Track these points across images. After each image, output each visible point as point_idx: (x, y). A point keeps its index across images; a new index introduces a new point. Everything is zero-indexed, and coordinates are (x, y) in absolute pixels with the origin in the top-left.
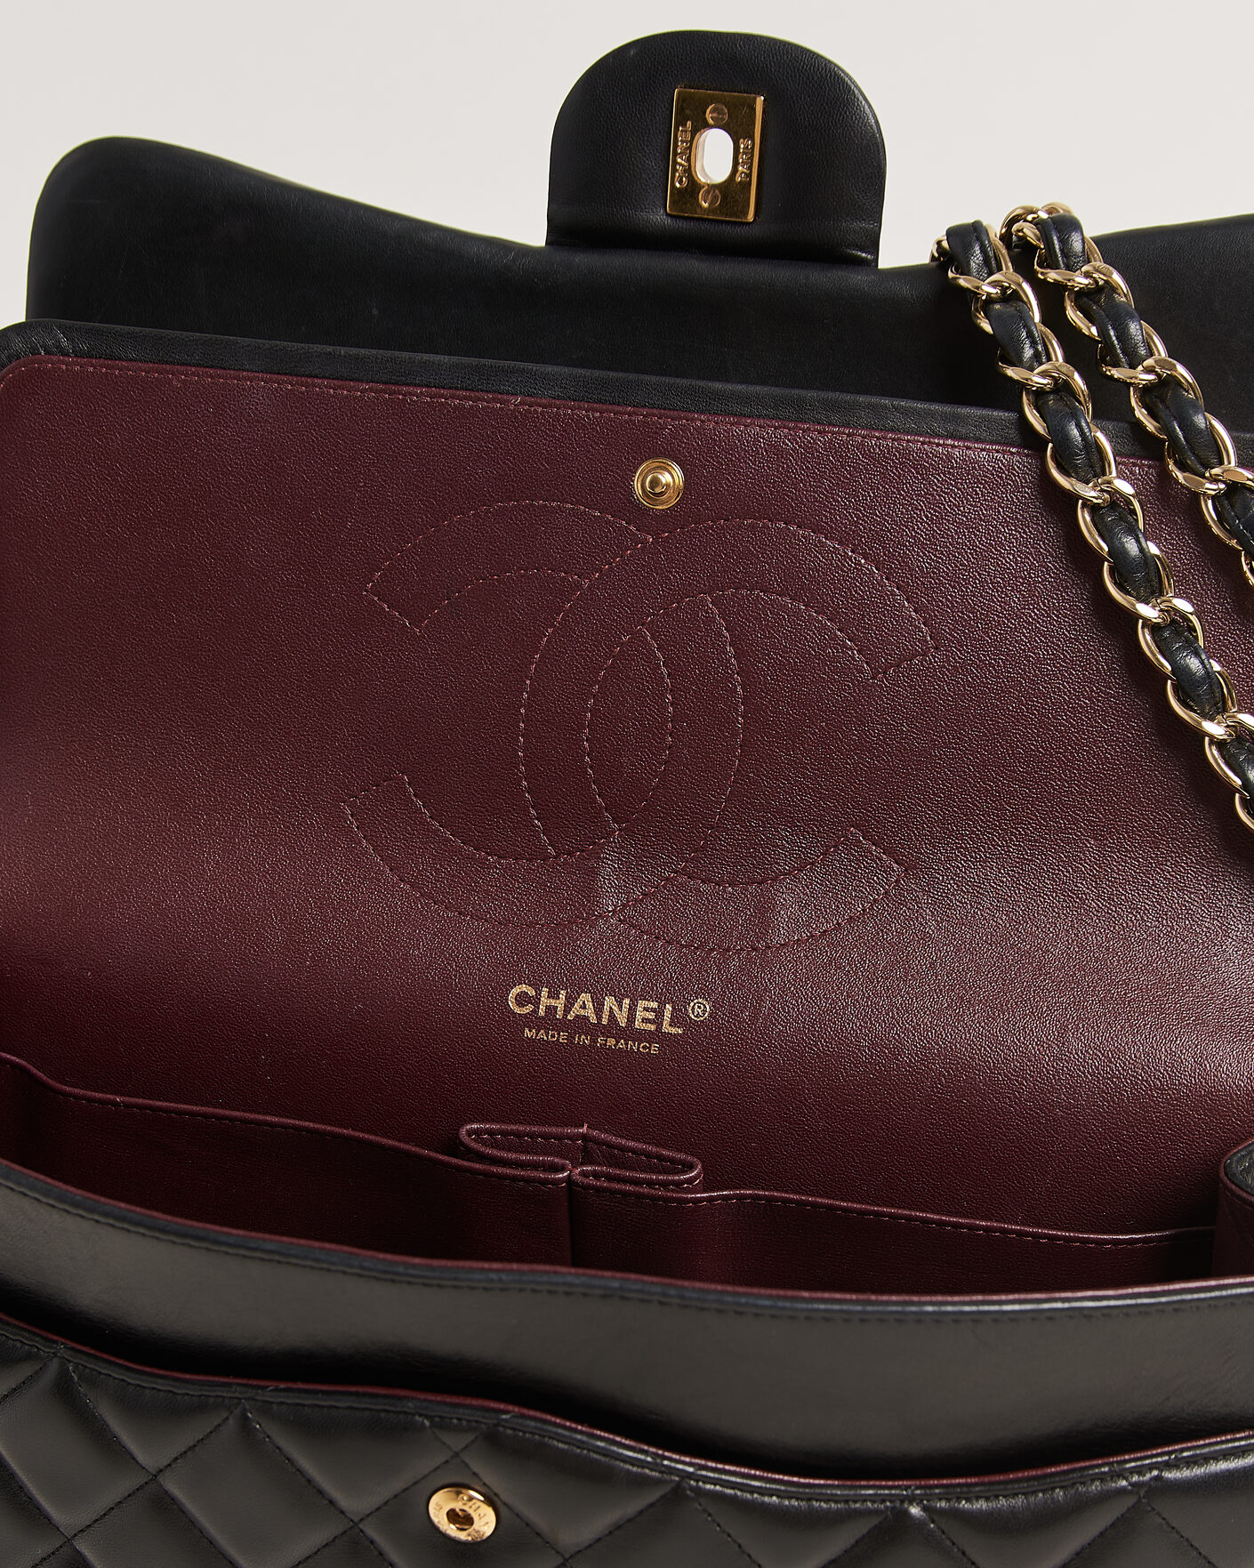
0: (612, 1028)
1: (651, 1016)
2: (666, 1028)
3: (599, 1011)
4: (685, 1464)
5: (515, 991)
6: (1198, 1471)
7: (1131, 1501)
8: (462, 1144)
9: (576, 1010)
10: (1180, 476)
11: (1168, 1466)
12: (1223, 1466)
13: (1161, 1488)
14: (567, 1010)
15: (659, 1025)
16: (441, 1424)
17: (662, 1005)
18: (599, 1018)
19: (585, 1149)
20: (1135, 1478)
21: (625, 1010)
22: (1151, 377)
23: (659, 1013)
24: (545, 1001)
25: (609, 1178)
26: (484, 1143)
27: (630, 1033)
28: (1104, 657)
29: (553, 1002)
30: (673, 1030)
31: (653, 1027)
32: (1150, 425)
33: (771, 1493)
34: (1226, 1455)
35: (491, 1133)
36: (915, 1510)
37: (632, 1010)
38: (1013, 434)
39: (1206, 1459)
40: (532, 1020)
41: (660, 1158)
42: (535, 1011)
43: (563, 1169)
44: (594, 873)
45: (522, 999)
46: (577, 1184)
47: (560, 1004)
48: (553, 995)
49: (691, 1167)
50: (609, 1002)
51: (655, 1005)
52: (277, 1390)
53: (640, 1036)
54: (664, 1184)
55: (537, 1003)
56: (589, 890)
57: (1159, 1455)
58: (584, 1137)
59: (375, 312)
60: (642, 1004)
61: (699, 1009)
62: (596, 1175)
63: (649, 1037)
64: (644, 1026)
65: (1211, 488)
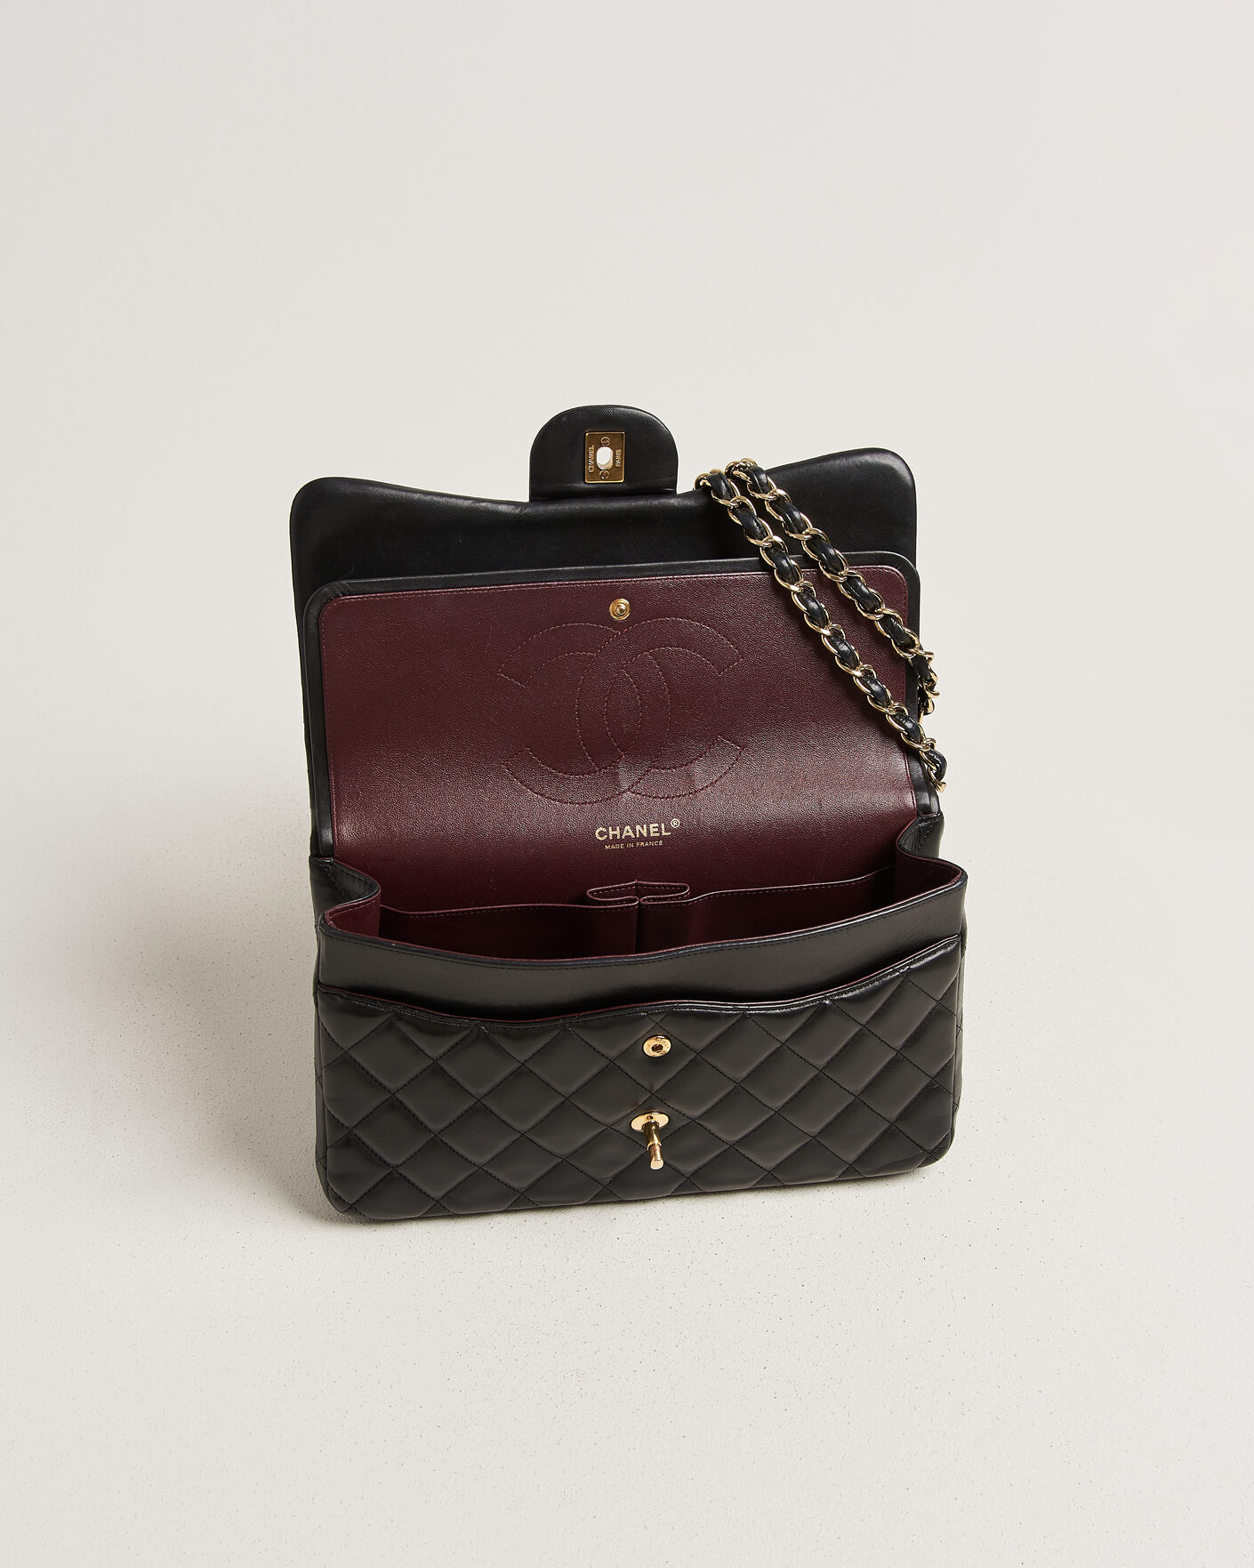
0: (642, 838)
1: (657, 830)
2: (664, 834)
3: (634, 833)
4: (743, 1006)
5: (598, 831)
6: (922, 963)
7: (901, 979)
8: (588, 898)
9: (625, 834)
10: (829, 576)
11: (911, 963)
12: (930, 958)
13: (911, 971)
14: (621, 835)
15: (661, 835)
16: (651, 1014)
17: (660, 824)
18: (636, 835)
19: (637, 889)
20: (902, 971)
21: (645, 830)
22: (808, 536)
23: (660, 828)
24: (611, 833)
25: (654, 900)
26: (595, 896)
27: (649, 839)
28: (808, 649)
29: (614, 832)
30: (666, 834)
31: (658, 834)
32: (811, 555)
33: (776, 1009)
34: (929, 955)
35: (597, 891)
36: (827, 1002)
37: (648, 830)
38: (758, 567)
39: (923, 958)
40: (607, 842)
41: (670, 886)
42: (608, 838)
43: (635, 900)
44: (617, 774)
45: (601, 834)
46: (643, 905)
47: (618, 832)
48: (614, 830)
49: (685, 888)
50: (638, 827)
51: (657, 825)
52: (579, 1016)
53: (654, 839)
54: (677, 897)
55: (608, 835)
56: (616, 782)
57: (907, 960)
58: (636, 885)
59: (460, 542)
60: (652, 826)
61: (675, 823)
62: (649, 900)
63: (658, 839)
64: (655, 835)
65: (841, 579)
